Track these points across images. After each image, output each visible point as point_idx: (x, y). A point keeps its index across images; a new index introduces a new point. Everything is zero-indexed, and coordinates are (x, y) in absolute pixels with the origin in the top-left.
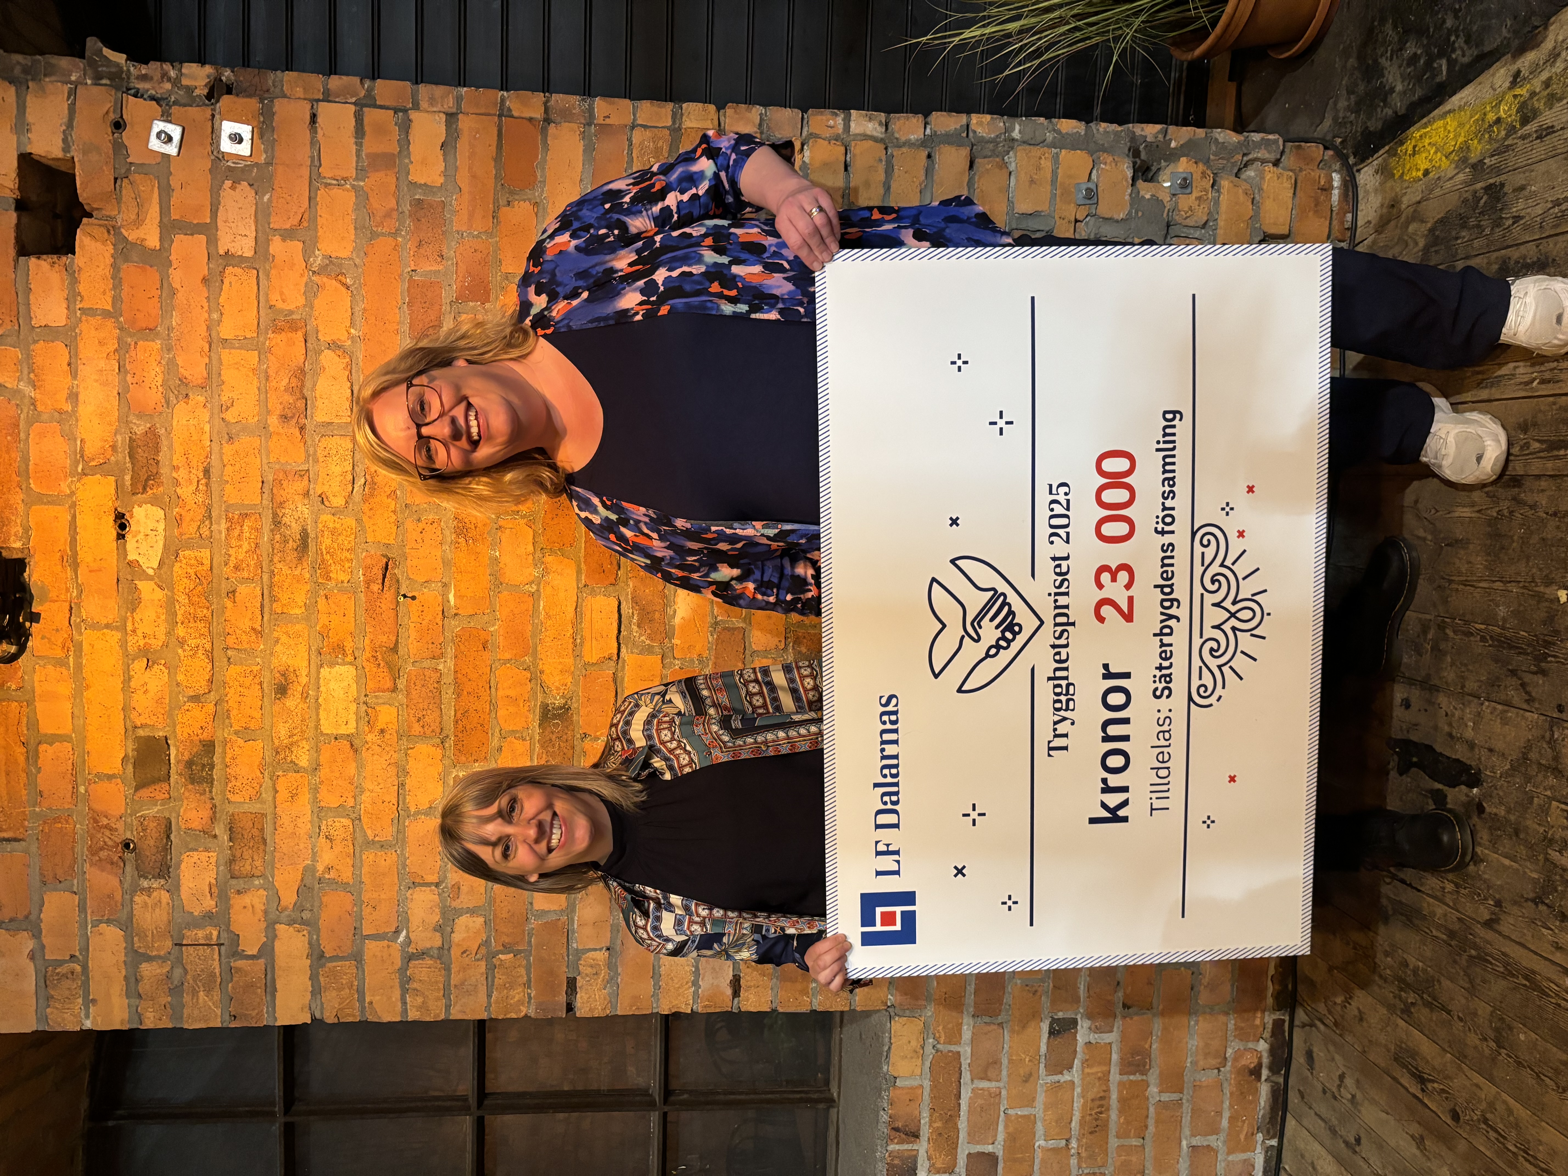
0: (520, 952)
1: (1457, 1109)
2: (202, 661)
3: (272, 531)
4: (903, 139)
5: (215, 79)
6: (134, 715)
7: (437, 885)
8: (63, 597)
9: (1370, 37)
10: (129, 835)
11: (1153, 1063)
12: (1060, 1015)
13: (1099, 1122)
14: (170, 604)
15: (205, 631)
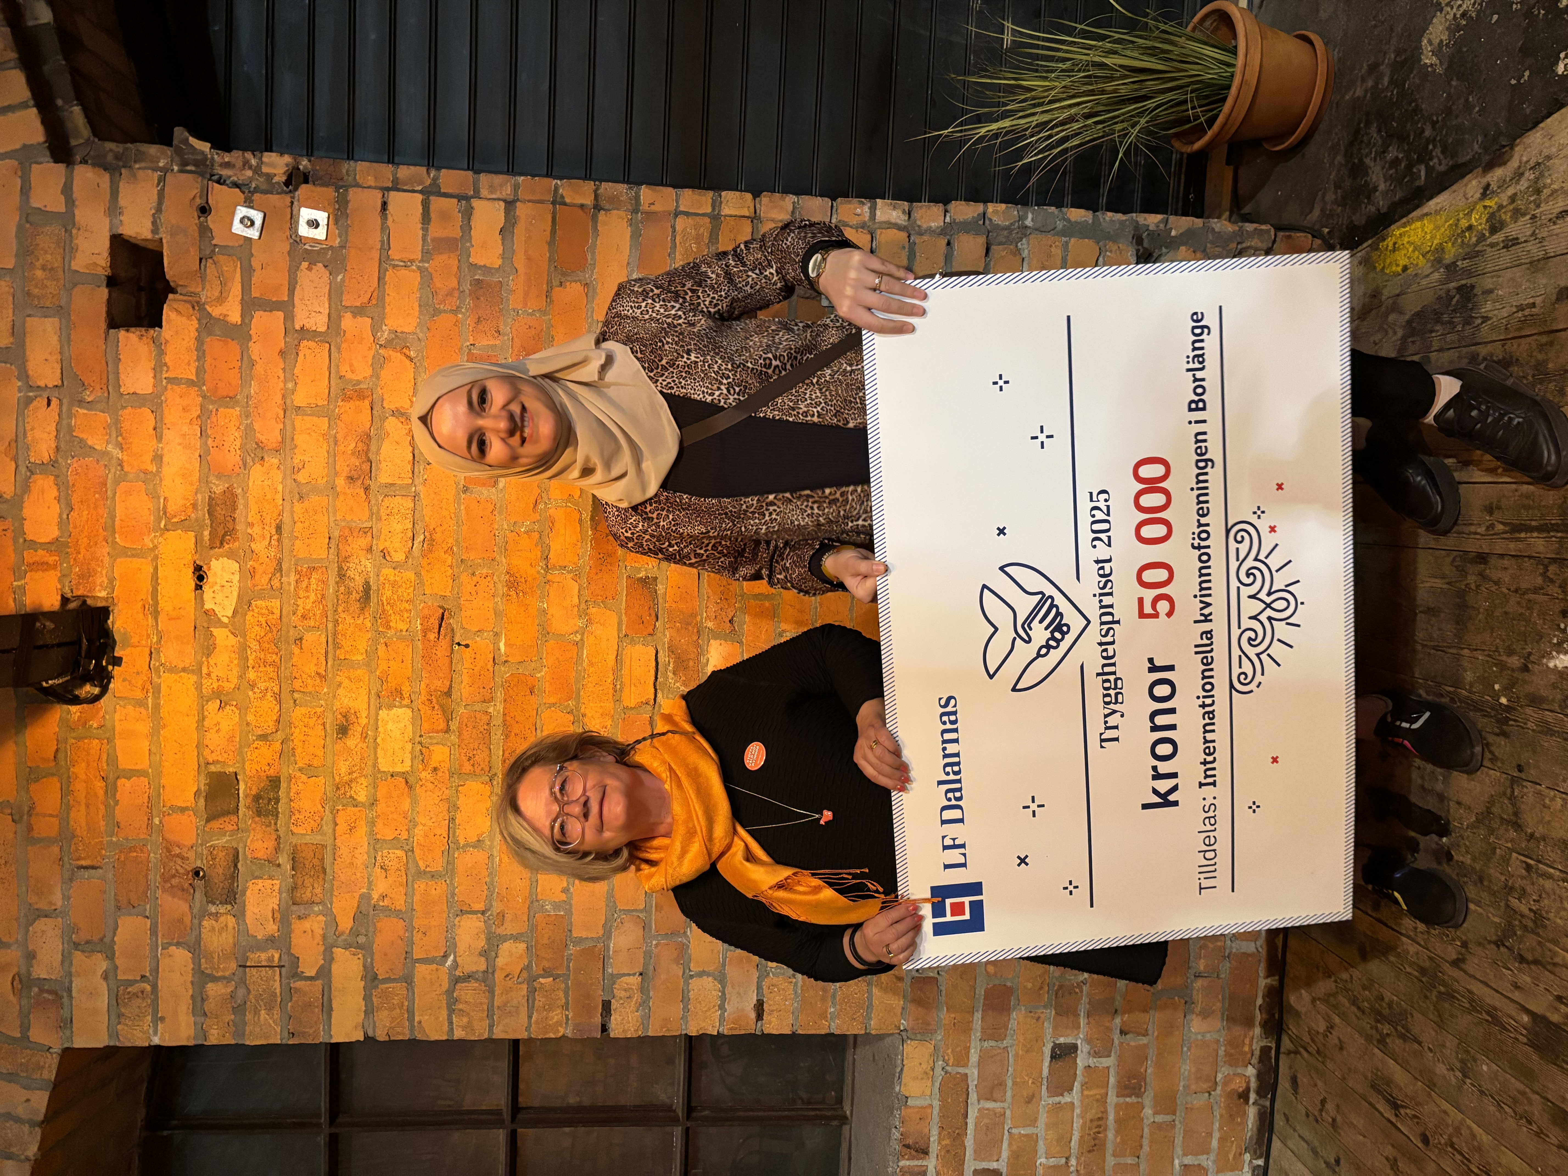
0: (558, 976)
1: (1428, 1133)
2: (269, 702)
3: (337, 583)
4: (925, 226)
5: (293, 168)
6: (207, 752)
7: (483, 913)
8: (144, 642)
9: (1356, 138)
10: (199, 864)
11: (1148, 1087)
12: (1062, 1040)
13: (1097, 1142)
14: (243, 649)
15: (273, 675)
